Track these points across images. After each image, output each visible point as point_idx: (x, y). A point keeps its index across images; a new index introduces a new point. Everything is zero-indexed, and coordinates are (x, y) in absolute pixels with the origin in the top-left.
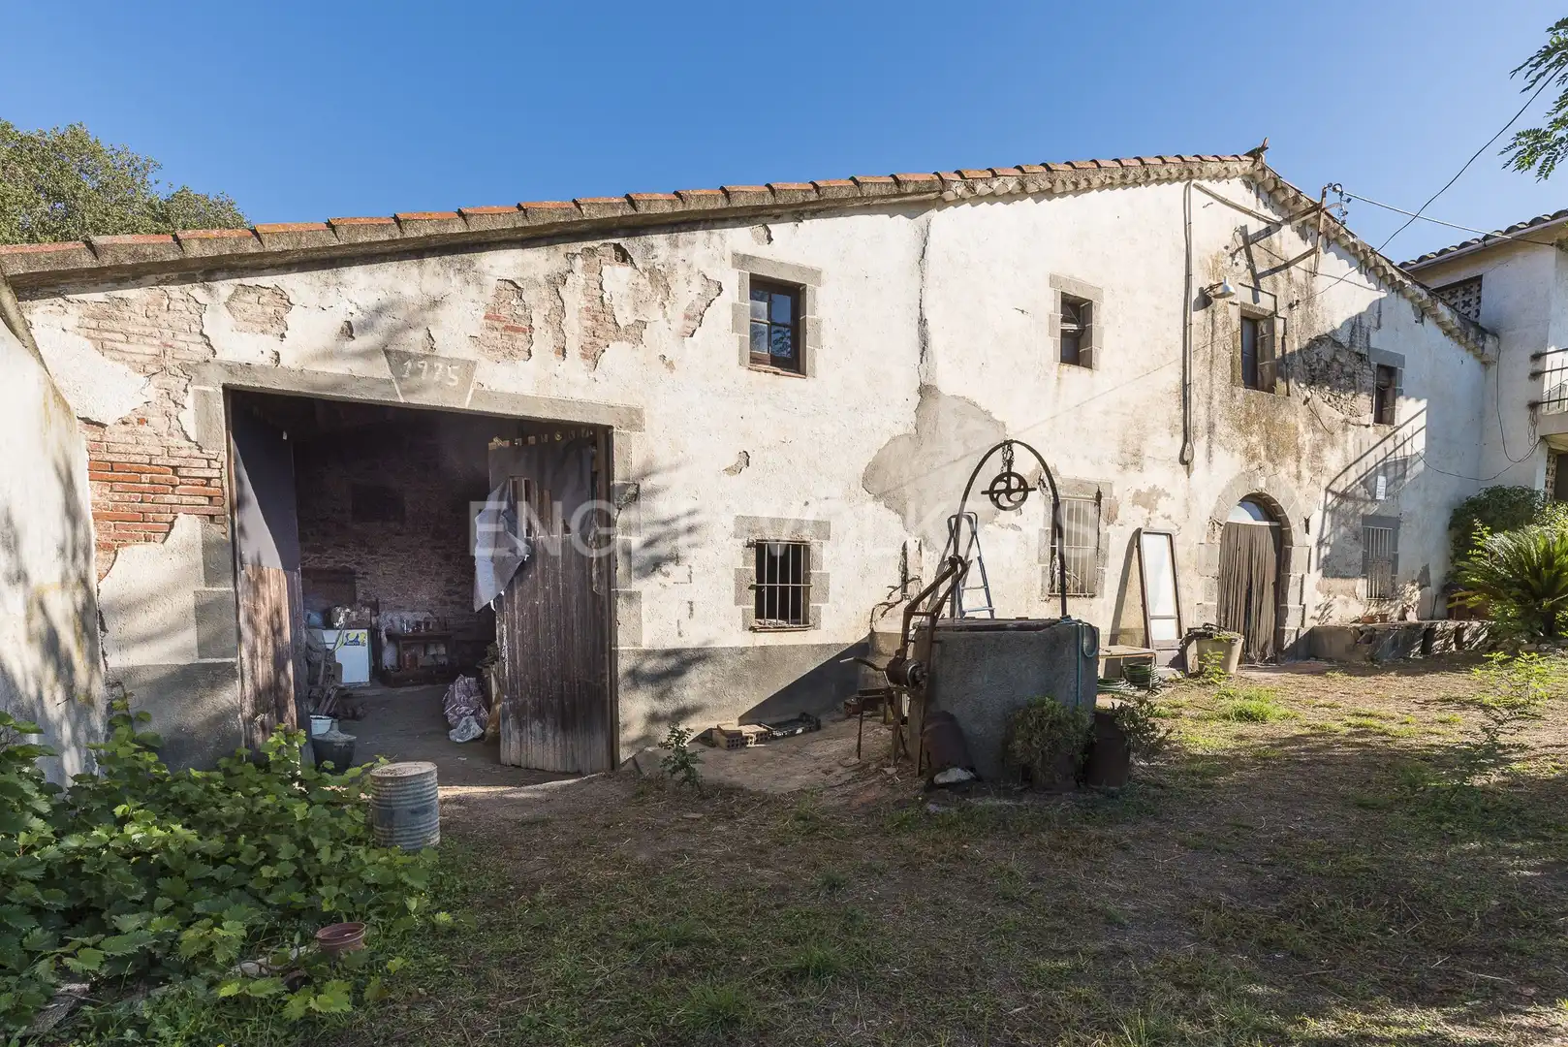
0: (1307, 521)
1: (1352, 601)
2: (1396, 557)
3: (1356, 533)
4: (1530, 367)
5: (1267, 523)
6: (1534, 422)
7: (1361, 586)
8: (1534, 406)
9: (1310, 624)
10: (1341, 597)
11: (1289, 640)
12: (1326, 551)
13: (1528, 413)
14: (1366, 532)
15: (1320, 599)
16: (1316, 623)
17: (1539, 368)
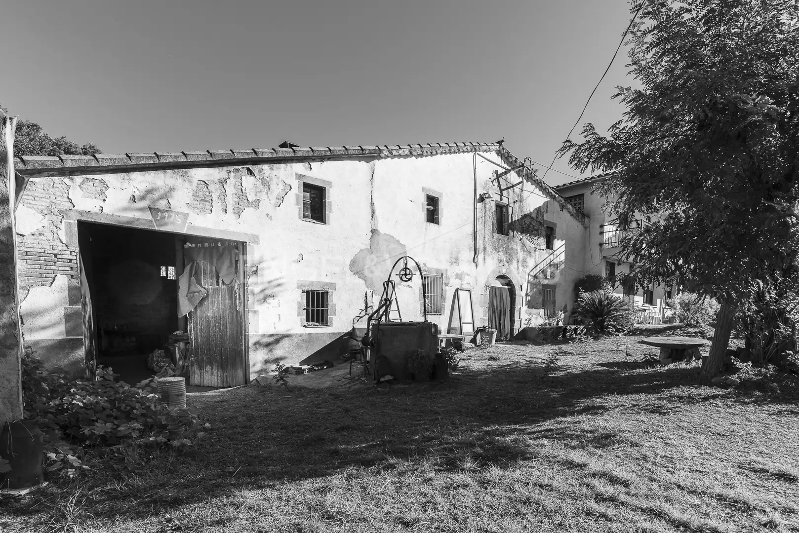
0: (521, 286)
1: (539, 318)
2: (555, 301)
3: (540, 291)
4: (599, 230)
5: (507, 287)
6: (601, 251)
7: (542, 311)
8: (601, 245)
9: (523, 326)
10: (534, 316)
11: (516, 332)
12: (529, 298)
13: (599, 247)
14: (544, 291)
15: (527, 317)
16: (525, 326)
17: (602, 230)
